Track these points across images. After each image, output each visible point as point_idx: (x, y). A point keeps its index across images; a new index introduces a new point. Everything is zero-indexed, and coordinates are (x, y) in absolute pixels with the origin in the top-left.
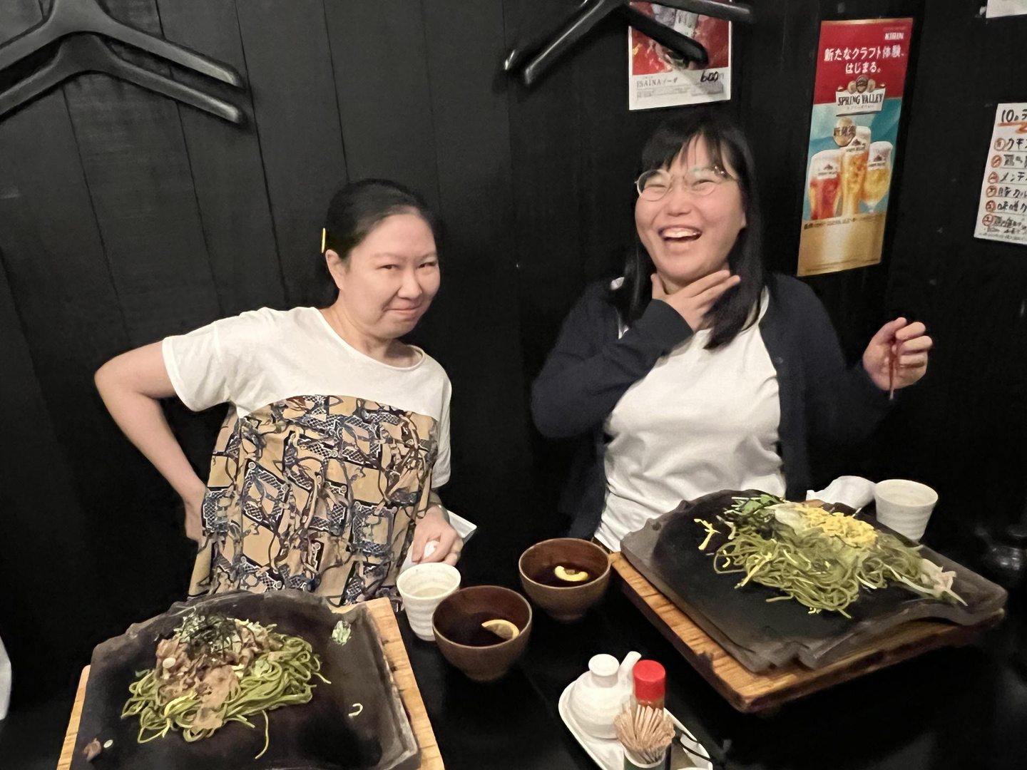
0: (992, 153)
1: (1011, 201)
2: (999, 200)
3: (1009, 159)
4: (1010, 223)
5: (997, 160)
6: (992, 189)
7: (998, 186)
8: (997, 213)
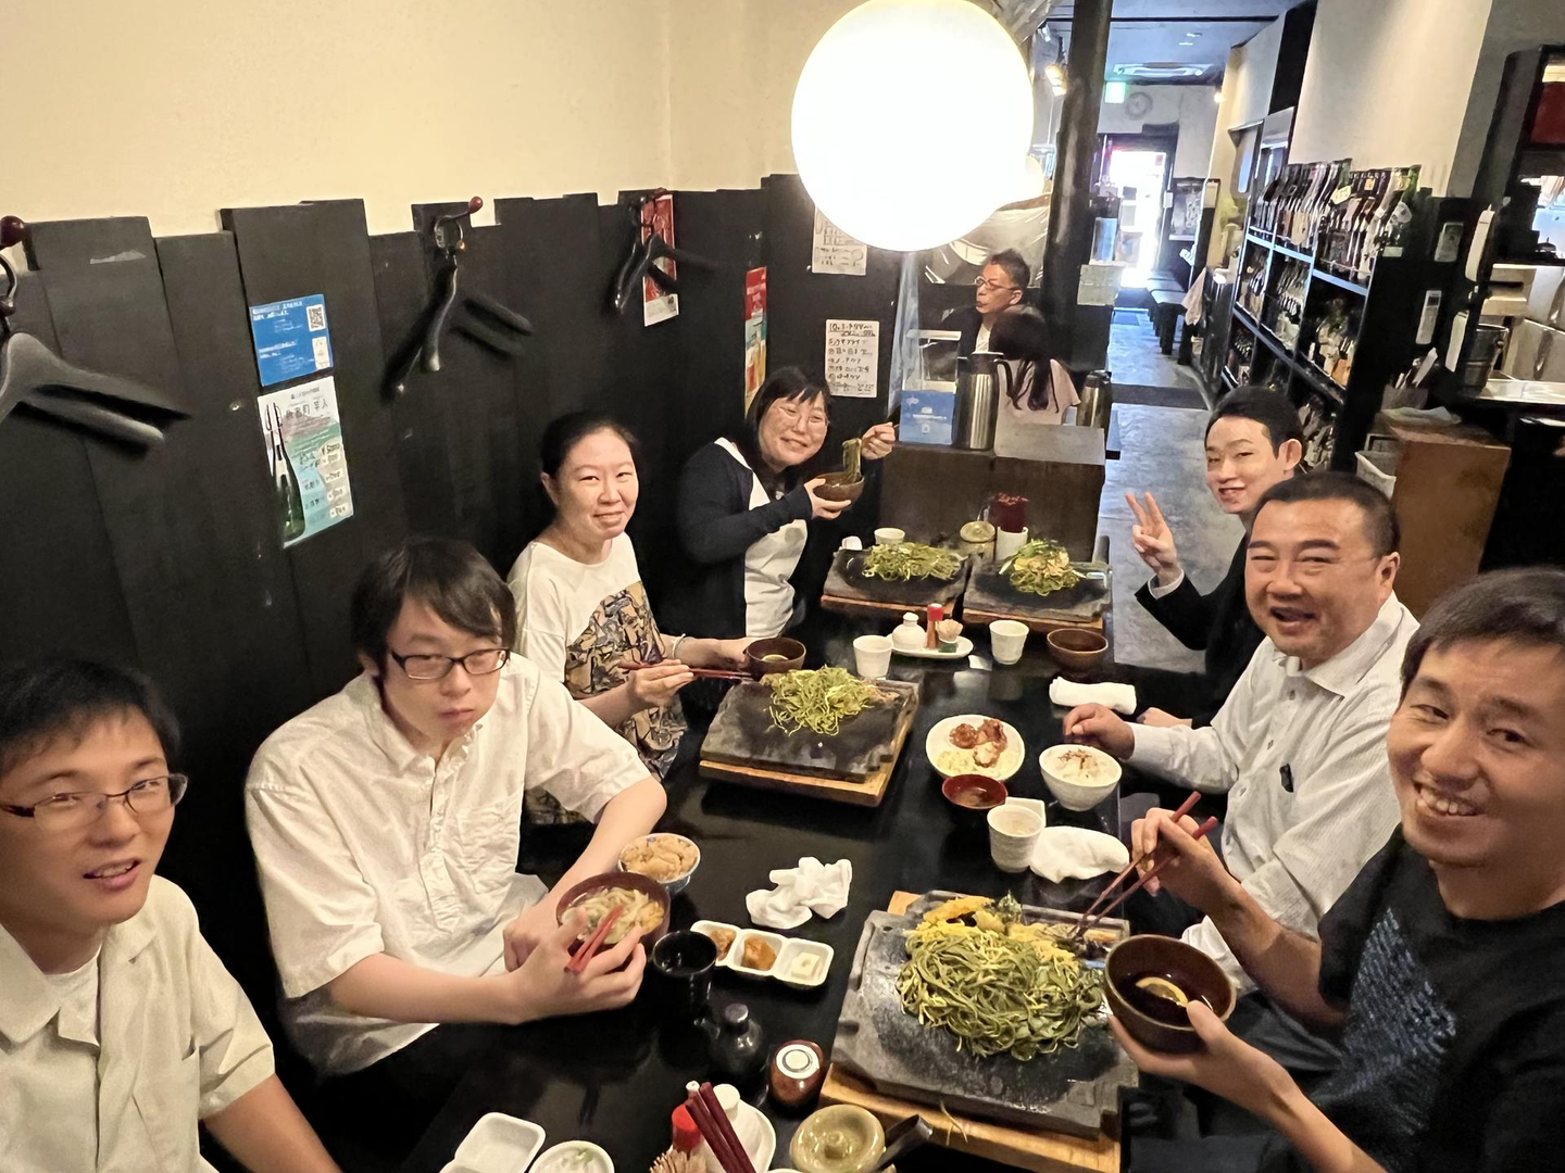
0: (828, 347)
1: (844, 373)
2: (837, 373)
3: (839, 351)
4: (845, 385)
5: (831, 350)
6: (831, 367)
7: (835, 365)
8: (837, 380)
